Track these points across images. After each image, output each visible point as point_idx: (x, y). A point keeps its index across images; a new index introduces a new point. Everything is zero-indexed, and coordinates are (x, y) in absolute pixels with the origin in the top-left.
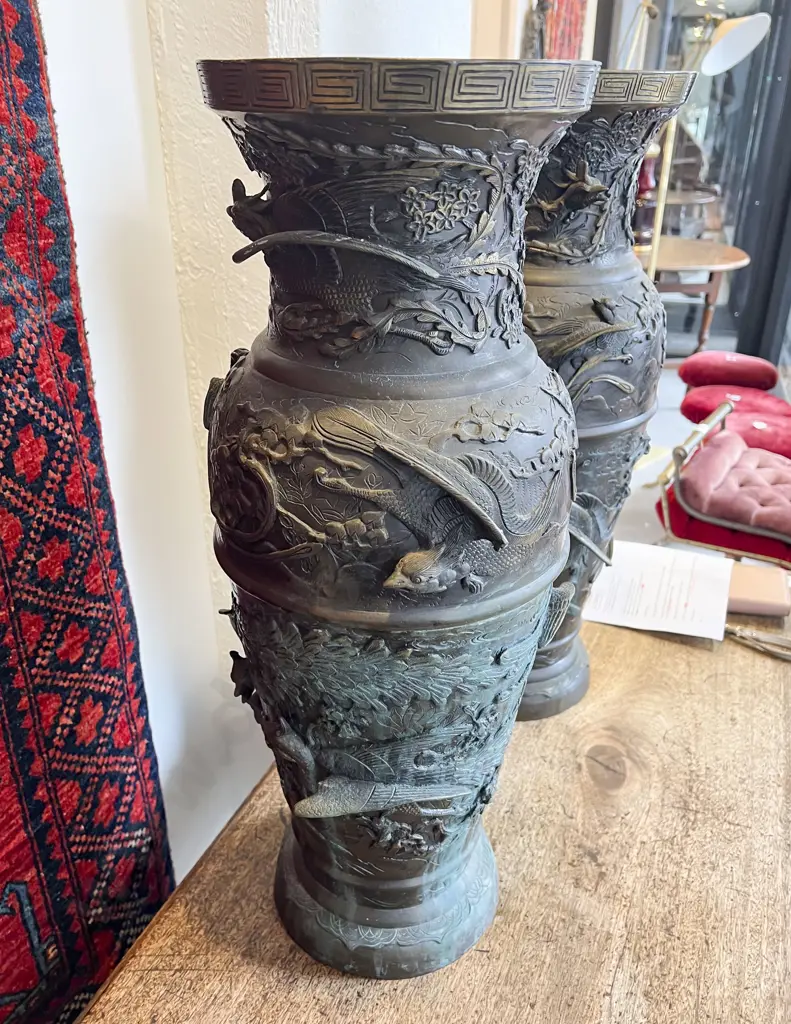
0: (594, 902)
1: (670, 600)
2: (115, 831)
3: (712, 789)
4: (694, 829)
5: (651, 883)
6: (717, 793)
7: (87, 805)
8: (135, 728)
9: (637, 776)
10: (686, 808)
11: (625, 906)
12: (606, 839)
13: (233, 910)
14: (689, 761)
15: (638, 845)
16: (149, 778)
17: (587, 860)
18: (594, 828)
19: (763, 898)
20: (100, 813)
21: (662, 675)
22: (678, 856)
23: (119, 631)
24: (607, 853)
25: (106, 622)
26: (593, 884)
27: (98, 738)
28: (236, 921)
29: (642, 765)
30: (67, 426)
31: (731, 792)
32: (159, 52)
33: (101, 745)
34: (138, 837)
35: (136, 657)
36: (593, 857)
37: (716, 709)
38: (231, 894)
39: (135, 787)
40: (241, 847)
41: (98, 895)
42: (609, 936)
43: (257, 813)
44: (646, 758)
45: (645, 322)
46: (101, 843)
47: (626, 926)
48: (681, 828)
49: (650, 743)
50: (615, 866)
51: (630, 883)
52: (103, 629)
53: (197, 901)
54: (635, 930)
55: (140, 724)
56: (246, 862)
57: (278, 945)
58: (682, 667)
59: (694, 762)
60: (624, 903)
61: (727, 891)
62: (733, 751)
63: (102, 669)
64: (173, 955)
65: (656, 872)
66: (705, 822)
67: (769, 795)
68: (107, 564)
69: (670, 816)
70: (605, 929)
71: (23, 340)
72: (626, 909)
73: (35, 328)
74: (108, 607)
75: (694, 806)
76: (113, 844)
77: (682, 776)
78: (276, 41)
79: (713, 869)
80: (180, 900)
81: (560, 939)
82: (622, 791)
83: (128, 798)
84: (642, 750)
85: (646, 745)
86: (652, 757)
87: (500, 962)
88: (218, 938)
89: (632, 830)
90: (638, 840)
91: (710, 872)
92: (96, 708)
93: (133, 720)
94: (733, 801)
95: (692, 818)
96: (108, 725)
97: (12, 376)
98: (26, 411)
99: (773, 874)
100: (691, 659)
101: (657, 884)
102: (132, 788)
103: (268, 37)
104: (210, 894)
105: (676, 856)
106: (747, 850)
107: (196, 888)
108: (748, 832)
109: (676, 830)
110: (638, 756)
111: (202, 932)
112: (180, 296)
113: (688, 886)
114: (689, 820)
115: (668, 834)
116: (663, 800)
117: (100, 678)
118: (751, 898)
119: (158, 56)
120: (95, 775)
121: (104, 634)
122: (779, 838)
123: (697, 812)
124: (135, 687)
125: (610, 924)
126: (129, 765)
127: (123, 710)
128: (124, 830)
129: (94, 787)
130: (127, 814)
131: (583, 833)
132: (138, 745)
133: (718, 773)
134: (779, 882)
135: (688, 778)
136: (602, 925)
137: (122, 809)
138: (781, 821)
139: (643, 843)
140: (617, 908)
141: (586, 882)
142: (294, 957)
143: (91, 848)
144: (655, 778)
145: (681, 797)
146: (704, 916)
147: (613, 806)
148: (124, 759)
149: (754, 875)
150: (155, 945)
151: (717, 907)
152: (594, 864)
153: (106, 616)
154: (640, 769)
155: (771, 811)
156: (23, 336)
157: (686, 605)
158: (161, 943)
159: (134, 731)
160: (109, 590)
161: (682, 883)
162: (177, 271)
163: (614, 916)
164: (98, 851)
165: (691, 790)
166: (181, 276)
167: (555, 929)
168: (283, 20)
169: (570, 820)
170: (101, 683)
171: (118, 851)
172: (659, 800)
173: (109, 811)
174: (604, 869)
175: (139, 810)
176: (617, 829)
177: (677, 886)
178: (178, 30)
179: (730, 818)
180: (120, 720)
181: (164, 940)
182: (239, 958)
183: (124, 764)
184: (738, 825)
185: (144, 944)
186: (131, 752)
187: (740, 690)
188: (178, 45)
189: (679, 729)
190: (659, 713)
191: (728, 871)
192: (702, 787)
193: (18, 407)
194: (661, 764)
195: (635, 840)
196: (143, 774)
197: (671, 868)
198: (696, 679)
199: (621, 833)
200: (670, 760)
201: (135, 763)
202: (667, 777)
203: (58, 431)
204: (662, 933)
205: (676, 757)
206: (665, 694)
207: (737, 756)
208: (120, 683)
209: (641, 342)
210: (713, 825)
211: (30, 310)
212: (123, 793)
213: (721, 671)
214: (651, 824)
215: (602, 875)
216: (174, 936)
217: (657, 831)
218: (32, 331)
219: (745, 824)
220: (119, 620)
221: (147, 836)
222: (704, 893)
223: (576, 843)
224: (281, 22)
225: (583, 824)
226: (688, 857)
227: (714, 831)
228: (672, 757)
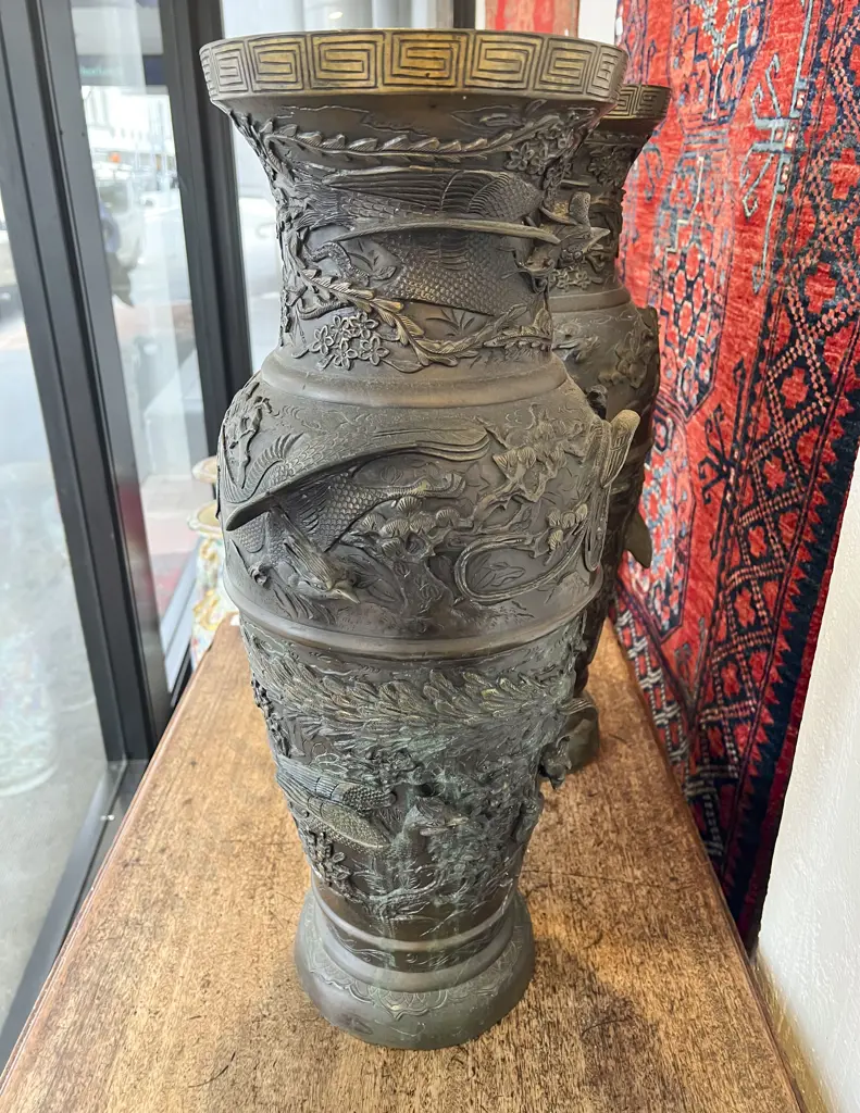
10: (280, 844)
14: (272, 901)
30: (828, 400)
59: (267, 901)
62: (219, 930)
66: (264, 837)
71: (831, 311)
73: (850, 310)
77: (283, 880)
94: (231, 865)
95: (276, 836)
98: (806, 359)
114: (279, 834)
123: (271, 844)
133: (242, 893)
135: (275, 880)
145: (285, 857)
156: (834, 307)
165: (274, 865)
179: (238, 846)
184: (232, 843)
189: (282, 946)
192: (262, 872)
193: (804, 352)
200: (294, 894)
202: (299, 873)
203: (818, 395)
205: (287, 903)
207: (215, 923)
210: (257, 837)
218: (845, 310)
219: (225, 844)
227: (256, 830)
228: (293, 902)
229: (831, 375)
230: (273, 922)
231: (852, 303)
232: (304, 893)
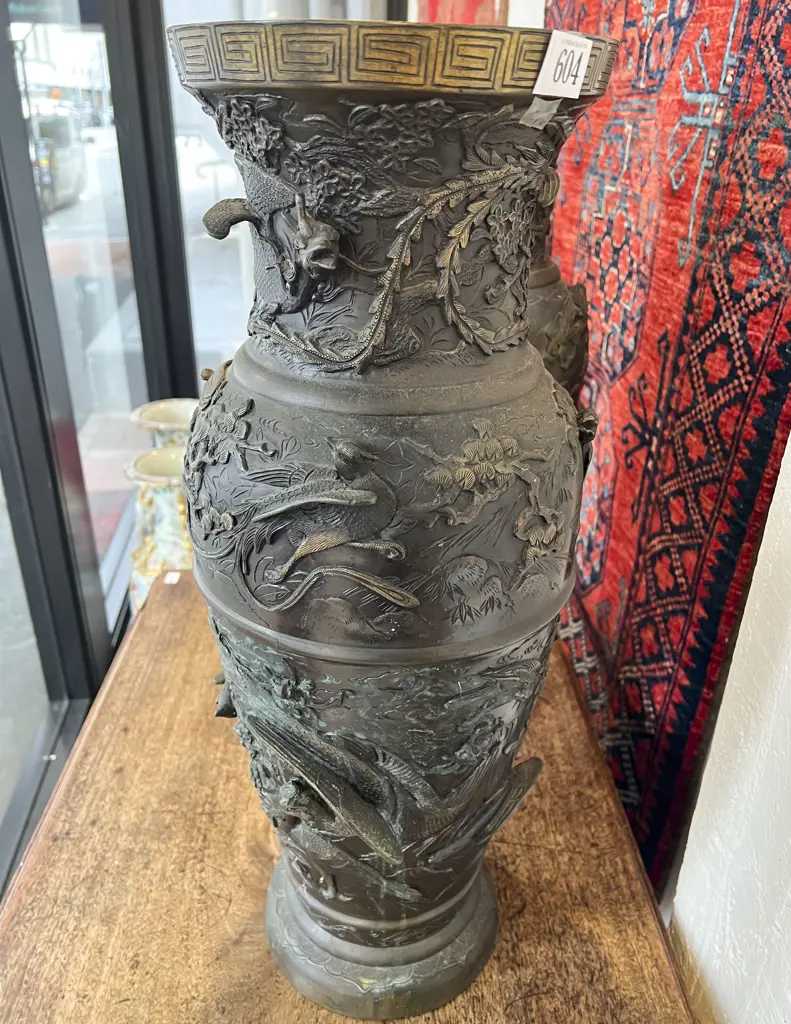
4: (206, 796)
10: (211, 815)
14: (203, 874)
44: (252, 862)
48: (219, 793)
49: (247, 885)
59: (197, 875)
62: (149, 907)
66: (195, 807)
69: (228, 803)
71: (755, 290)
73: (774, 291)
75: (204, 820)
86: (246, 866)
94: (163, 837)
95: (207, 806)
97: (734, 306)
106: (161, 789)
109: (224, 790)
110: (260, 862)
114: (210, 803)
115: (232, 784)
116: (234, 817)
123: (202, 814)
133: (172, 867)
135: (206, 852)
145: (216, 827)
156: (758, 287)
165: (205, 836)
189: (212, 922)
192: (193, 845)
194: (236, 860)
205: (218, 876)
207: (144, 900)
211: (777, 275)
218: (768, 290)
227: (188, 799)
228: (224, 875)
229: (753, 353)
230: (203, 896)
231: (776, 284)
232: (235, 865)
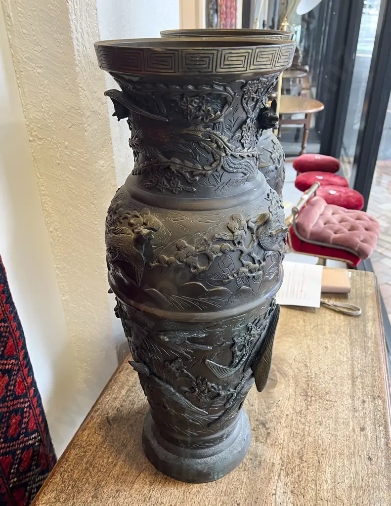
0: (265, 448)
1: (294, 289)
2: (20, 438)
3: (318, 384)
4: (311, 406)
5: (292, 435)
6: (321, 386)
7: (3, 429)
8: (27, 383)
9: (283, 380)
10: (307, 395)
11: (280, 448)
12: (270, 415)
13: (85, 474)
14: (307, 371)
15: (285, 416)
16: (36, 407)
17: (261, 427)
18: (264, 410)
19: (344, 437)
20: (11, 431)
21: (292, 327)
22: (304, 420)
23: (14, 336)
24: (270, 422)
25: (6, 332)
26: (265, 439)
27: (7, 392)
28: (87, 480)
29: (284, 375)
31: (327, 385)
32: (9, 23)
33: (9, 396)
34: (33, 438)
35: (24, 347)
36: (264, 425)
37: (318, 343)
38: (84, 465)
39: (29, 413)
40: (88, 439)
41: (13, 472)
42: (273, 464)
43: (95, 420)
44: (287, 371)
45: (275, 161)
46: (13, 446)
47: (281, 458)
48: (304, 406)
49: (288, 363)
50: (274, 428)
51: (282, 436)
52: (5, 337)
53: (66, 472)
54: (285, 460)
55: (29, 380)
56: (91, 447)
57: (110, 489)
58: (301, 322)
59: (309, 371)
60: (279, 447)
61: (327, 435)
62: (327, 364)
63: (6, 357)
64: (56, 502)
65: (294, 430)
66: (316, 401)
67: (345, 384)
68: (4, 302)
69: (299, 400)
70: (271, 461)
72: (281, 450)
74: (6, 324)
75: (310, 393)
76: (20, 445)
77: (303, 379)
78: (74, 17)
79: (320, 424)
80: (58, 472)
81: (250, 469)
82: (276, 389)
83: (26, 420)
84: (284, 367)
85: (286, 365)
86: (289, 371)
87: (222, 485)
88: (79, 490)
89: (282, 409)
90: (285, 414)
91: (319, 426)
92: (4, 378)
93: (25, 379)
94: (328, 389)
95: (310, 400)
96: (11, 385)
99: (348, 424)
100: (305, 318)
101: (294, 435)
102: (27, 414)
103: (69, 15)
104: (73, 467)
105: (303, 420)
106: (335, 413)
107: (66, 464)
108: (336, 404)
109: (302, 407)
110: (283, 371)
111: (70, 488)
112: (32, 153)
113: (309, 434)
114: (308, 401)
115: (298, 409)
116: (295, 392)
117: (5, 362)
118: (339, 437)
119: (9, 25)
120: (7, 412)
121: (5, 339)
122: (350, 406)
123: (312, 396)
124: (25, 363)
125: (274, 458)
126: (25, 402)
127: (20, 376)
128: (25, 437)
129: (7, 418)
130: (26, 428)
131: (258, 413)
132: (29, 392)
133: (320, 376)
134: (351, 428)
135: (307, 379)
136: (270, 459)
137: (23, 426)
138: (350, 397)
139: (287, 415)
140: (276, 450)
141: (261, 438)
142: (118, 495)
143: (8, 449)
144: (291, 381)
145: (304, 389)
146: (317, 449)
147: (272, 398)
148: (22, 400)
149: (340, 426)
150: (46, 498)
151: (323, 444)
152: (264, 428)
153: (5, 329)
154: (284, 378)
155: (346, 392)
157: (301, 291)
158: (49, 496)
159: (26, 385)
160: (6, 315)
161: (306, 433)
162: (30, 140)
163: (275, 454)
164: (11, 450)
165: (308, 386)
166: (33, 143)
167: (248, 464)
168: (77, 5)
169: (251, 407)
170: (6, 364)
171: (23, 447)
172: (294, 392)
173: (16, 429)
174: (269, 431)
175: (32, 424)
176: (275, 409)
177: (304, 435)
178: (19, 11)
179: (327, 398)
180: (18, 381)
181: (50, 495)
182: (90, 499)
183: (22, 403)
184: (331, 401)
185: (40, 498)
186: (25, 396)
187: (329, 332)
188: (20, 19)
189: (301, 355)
190: (291, 347)
191: (327, 425)
192: (313, 383)
194: (293, 373)
195: (283, 414)
196: (33, 406)
197: (301, 426)
198: (308, 328)
199: (277, 411)
200: (298, 371)
201: (29, 401)
202: (297, 380)
204: (298, 460)
205: (301, 369)
206: (294, 337)
207: (329, 366)
208: (16, 362)
209: (273, 171)
210: (319, 403)
212: (23, 418)
213: (319, 323)
214: (290, 405)
215: (269, 434)
216: (55, 492)
217: (294, 408)
219: (334, 400)
220: (13, 330)
221: (38, 436)
222: (317, 437)
223: (255, 419)
224: (76, 7)
225: (258, 408)
226: (308, 420)
227: (320, 405)
228: (299, 369)
